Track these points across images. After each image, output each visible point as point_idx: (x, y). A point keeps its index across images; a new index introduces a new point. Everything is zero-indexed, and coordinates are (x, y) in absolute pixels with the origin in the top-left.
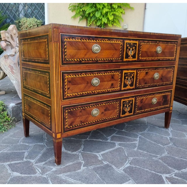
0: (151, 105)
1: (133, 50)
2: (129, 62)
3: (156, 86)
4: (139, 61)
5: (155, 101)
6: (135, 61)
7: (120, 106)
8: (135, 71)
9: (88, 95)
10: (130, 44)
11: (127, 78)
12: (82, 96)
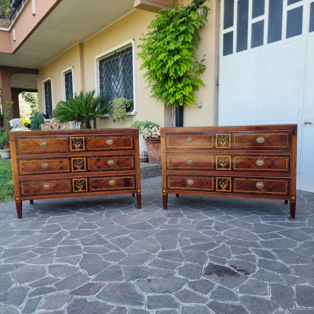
0: (108, 186)
1: (79, 143)
2: (76, 151)
3: (113, 170)
4: (87, 151)
5: (112, 182)
6: (83, 151)
7: (72, 183)
8: (85, 159)
9: (39, 174)
10: (76, 140)
11: (76, 163)
12: (34, 174)
